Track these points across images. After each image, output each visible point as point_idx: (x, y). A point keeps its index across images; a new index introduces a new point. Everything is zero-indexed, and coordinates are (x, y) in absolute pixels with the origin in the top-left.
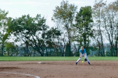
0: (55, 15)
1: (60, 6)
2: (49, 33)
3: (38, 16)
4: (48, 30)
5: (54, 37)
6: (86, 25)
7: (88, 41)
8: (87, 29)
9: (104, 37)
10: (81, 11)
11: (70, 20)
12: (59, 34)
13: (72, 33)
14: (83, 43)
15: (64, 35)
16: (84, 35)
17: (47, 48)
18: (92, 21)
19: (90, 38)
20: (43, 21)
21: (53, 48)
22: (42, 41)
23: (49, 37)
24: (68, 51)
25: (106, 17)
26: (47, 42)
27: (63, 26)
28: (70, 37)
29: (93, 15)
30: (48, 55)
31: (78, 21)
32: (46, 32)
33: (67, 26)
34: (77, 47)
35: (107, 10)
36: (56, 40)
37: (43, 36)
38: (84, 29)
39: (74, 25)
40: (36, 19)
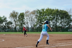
0: (10, 16)
1: (12, 12)
2: (8, 23)
3: (4, 16)
4: (8, 22)
5: (10, 25)
6: (22, 20)
7: (23, 26)
8: (22, 21)
9: (29, 24)
10: (20, 14)
11: (16, 18)
12: (12, 23)
13: (17, 23)
14: (21, 27)
15: (14, 24)
16: (21, 24)
17: (7, 29)
18: (24, 18)
19: (24, 25)
20: (6, 18)
21: (9, 29)
22: (5, 26)
23: (8, 24)
24: (15, 30)
25: (30, 17)
26: (7, 27)
27: (13, 20)
28: (16, 25)
29: (25, 16)
30: (7, 31)
31: (19, 18)
32: (7, 23)
33: (15, 20)
34: (19, 28)
35: (30, 14)
36: (11, 26)
37: (6, 24)
38: (21, 21)
39: (17, 20)
40: (3, 18)
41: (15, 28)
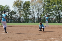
0: (14, 5)
3: (6, 5)
4: (11, 11)
9: (35, 14)
10: (25, 3)
11: (20, 7)
12: (15, 13)
13: (21, 13)
14: (26, 17)
16: (27, 14)
17: (10, 19)
18: (30, 8)
19: (29, 15)
20: (8, 7)
21: (13, 19)
22: (8, 16)
23: (11, 14)
24: (19, 21)
25: (36, 6)
26: (10, 17)
27: (17, 10)
29: (30, 5)
31: (24, 8)
32: (9, 12)
33: (19, 10)
36: (14, 16)
38: (26, 11)
39: (22, 9)
41: (19, 18)
